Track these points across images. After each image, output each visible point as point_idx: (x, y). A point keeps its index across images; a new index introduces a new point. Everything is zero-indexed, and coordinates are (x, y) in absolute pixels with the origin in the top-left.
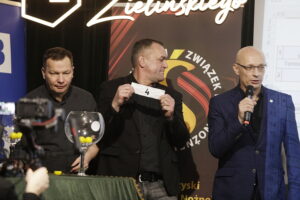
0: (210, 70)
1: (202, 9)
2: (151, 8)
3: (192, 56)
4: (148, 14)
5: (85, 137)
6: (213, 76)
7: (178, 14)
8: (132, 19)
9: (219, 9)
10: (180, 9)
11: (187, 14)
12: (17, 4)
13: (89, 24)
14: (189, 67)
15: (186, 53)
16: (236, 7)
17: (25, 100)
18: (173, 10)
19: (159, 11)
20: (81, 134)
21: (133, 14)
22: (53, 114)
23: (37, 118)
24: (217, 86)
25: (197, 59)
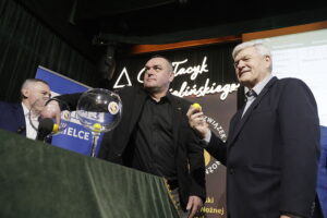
0: (218, 127)
3: (207, 119)
6: (220, 130)
7: (198, 96)
9: (223, 92)
10: (200, 93)
18: (195, 94)
25: (210, 120)
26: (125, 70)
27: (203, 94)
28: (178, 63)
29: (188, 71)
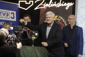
0: (64, 21)
1: (63, 6)
2: (50, 5)
3: (60, 17)
4: (49, 7)
5: (34, 37)
6: (65, 22)
7: (57, 7)
8: (45, 8)
9: (67, 6)
10: (57, 6)
11: (59, 7)
12: (18, 4)
13: (35, 9)
14: (59, 20)
15: (58, 17)
16: (71, 5)
17: (15, 26)
18: (55, 6)
19: (52, 6)
20: (33, 36)
21: (46, 7)
22: (22, 30)
23: (18, 30)
24: (66, 25)
25: (61, 18)
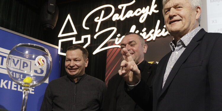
1: (164, 35)
7: (148, 40)
13: (94, 53)
18: (145, 38)
26: (69, 17)
27: (153, 38)
28: (125, 6)
29: (136, 14)
